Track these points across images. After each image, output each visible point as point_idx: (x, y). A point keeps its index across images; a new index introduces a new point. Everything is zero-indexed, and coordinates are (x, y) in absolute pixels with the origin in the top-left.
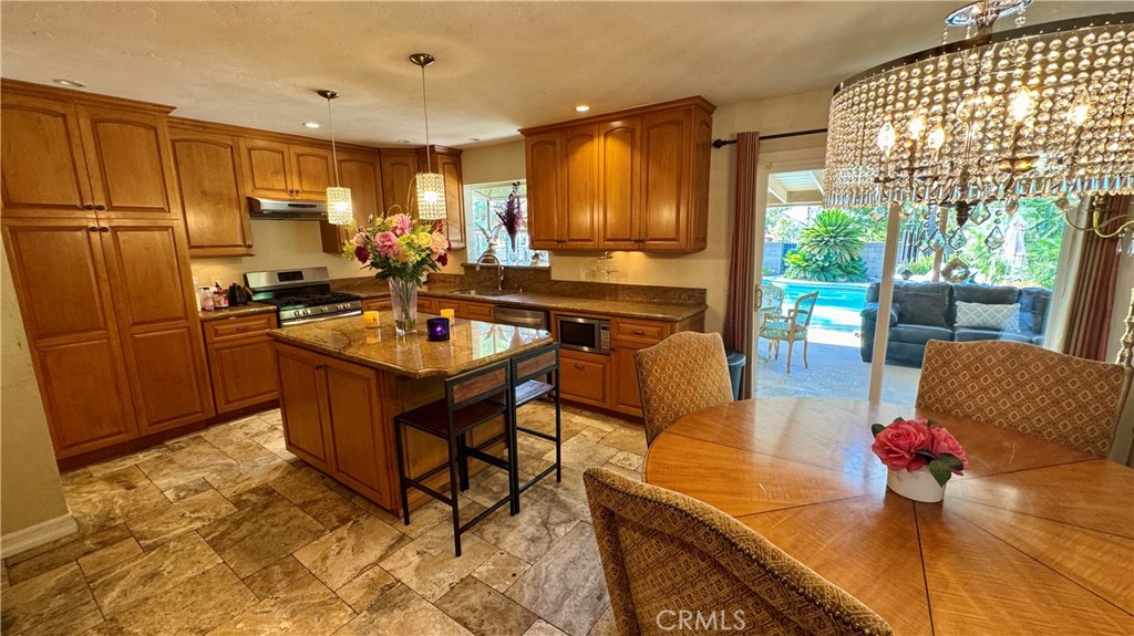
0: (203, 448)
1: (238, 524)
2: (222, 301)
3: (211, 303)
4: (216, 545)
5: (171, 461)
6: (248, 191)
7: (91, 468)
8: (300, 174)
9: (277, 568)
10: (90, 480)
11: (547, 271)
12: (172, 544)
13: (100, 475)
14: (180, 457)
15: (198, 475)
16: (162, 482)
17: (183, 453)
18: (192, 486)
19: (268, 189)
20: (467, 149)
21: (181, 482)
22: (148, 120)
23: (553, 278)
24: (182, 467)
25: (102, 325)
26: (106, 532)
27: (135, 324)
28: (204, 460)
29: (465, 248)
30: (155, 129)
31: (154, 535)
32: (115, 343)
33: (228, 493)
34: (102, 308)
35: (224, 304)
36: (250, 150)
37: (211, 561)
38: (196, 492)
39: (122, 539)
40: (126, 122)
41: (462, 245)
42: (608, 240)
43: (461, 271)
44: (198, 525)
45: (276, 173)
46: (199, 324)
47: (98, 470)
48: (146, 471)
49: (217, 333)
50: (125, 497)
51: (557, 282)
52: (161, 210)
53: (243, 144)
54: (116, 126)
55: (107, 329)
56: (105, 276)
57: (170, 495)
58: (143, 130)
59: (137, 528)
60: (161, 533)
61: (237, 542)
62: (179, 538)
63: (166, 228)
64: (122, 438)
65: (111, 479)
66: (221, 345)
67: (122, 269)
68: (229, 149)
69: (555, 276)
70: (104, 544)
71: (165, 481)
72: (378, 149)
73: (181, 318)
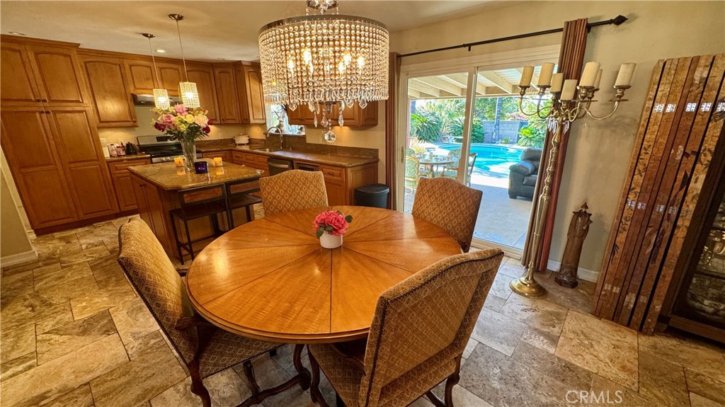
0: (109, 227)
1: (107, 260)
2: (121, 152)
3: (115, 153)
4: (93, 268)
5: (92, 232)
6: (131, 90)
7: (55, 234)
8: (162, 80)
9: (114, 279)
10: (53, 238)
11: (304, 137)
12: (74, 266)
13: (57, 237)
14: (97, 231)
15: (101, 239)
16: (83, 241)
17: (99, 229)
18: (96, 243)
19: (143, 89)
21: (92, 241)
22: (65, 52)
23: (307, 142)
24: (96, 235)
25: (53, 163)
26: (50, 260)
27: (71, 163)
28: (107, 232)
29: (265, 124)
30: (70, 56)
31: (70, 262)
32: (61, 172)
33: (109, 247)
34: (52, 154)
35: (123, 153)
36: (130, 66)
37: (88, 273)
38: (96, 246)
39: (55, 263)
40: (53, 53)
41: (264, 121)
43: (265, 138)
44: (90, 259)
45: (148, 79)
46: (106, 164)
47: (57, 235)
48: (78, 236)
49: (116, 169)
50: (64, 246)
51: (309, 144)
52: (78, 101)
53: (126, 63)
54: (48, 55)
55: (56, 165)
56: (51, 137)
57: (84, 247)
58: (63, 57)
59: (63, 259)
60: (72, 262)
61: (103, 267)
62: (79, 264)
63: (82, 112)
64: (70, 220)
65: (61, 239)
66: (120, 175)
67: (60, 133)
68: (118, 66)
69: (308, 141)
70: (46, 265)
71: (85, 241)
73: (96, 160)
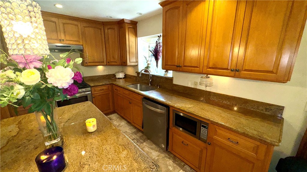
11: (171, 79)
20: (139, 21)
23: (174, 83)
29: (137, 65)
41: (136, 64)
42: (210, 68)
43: (136, 75)
45: (52, 31)
72: (102, 22)
